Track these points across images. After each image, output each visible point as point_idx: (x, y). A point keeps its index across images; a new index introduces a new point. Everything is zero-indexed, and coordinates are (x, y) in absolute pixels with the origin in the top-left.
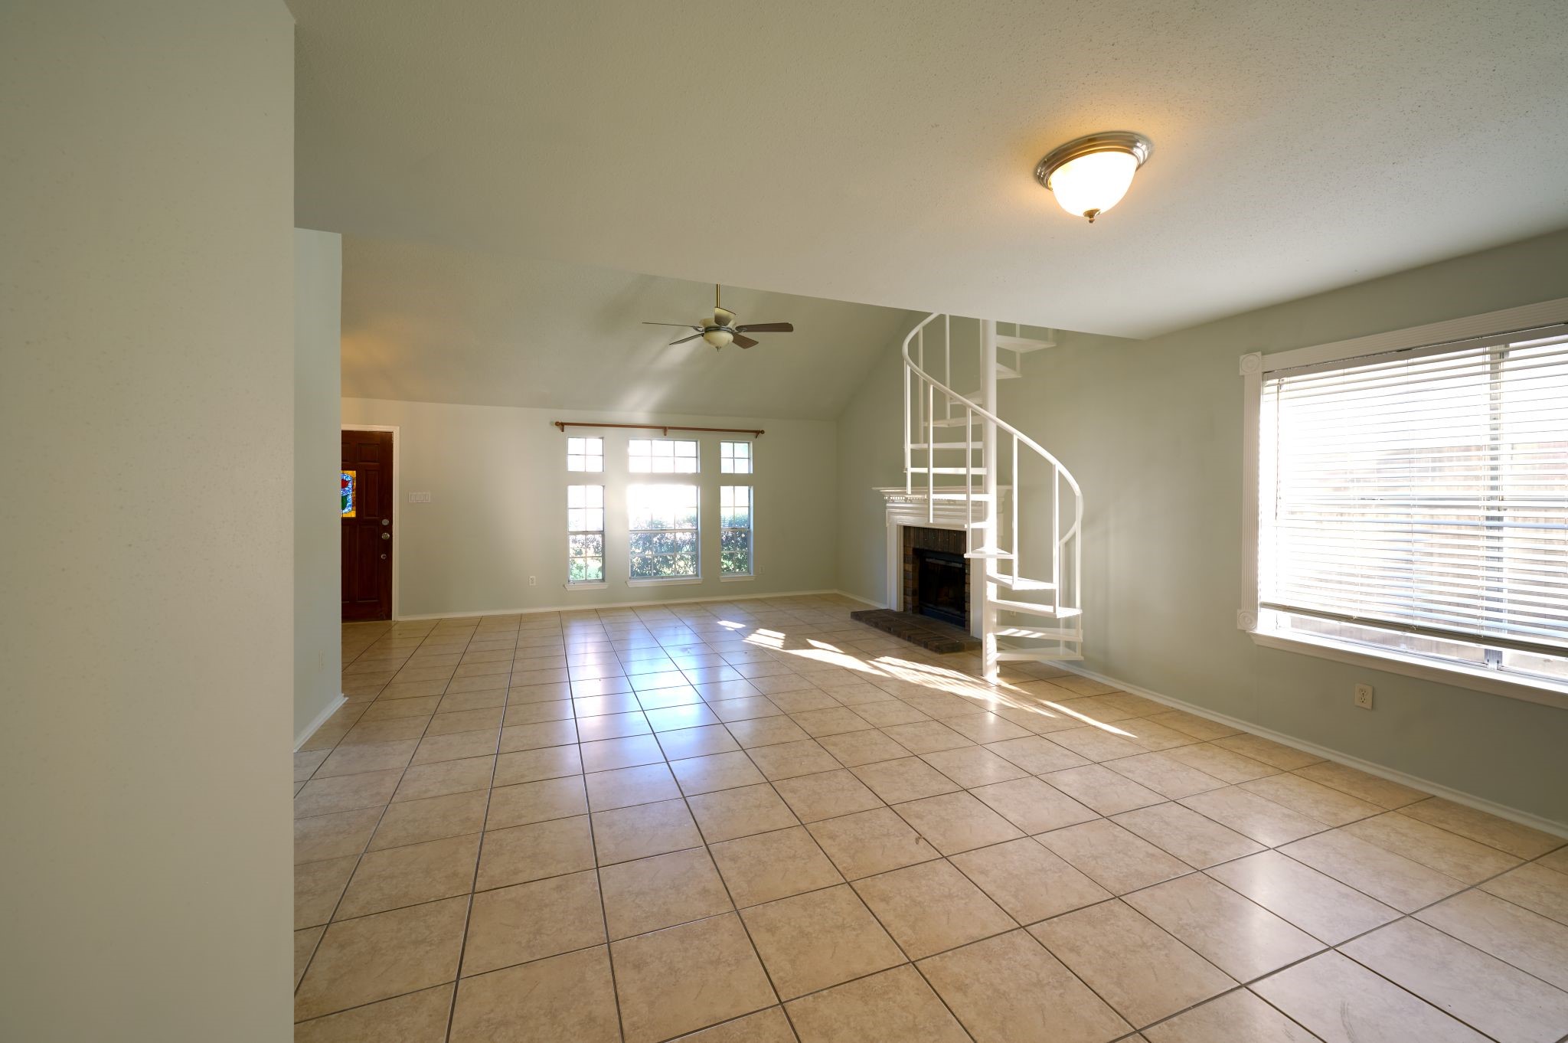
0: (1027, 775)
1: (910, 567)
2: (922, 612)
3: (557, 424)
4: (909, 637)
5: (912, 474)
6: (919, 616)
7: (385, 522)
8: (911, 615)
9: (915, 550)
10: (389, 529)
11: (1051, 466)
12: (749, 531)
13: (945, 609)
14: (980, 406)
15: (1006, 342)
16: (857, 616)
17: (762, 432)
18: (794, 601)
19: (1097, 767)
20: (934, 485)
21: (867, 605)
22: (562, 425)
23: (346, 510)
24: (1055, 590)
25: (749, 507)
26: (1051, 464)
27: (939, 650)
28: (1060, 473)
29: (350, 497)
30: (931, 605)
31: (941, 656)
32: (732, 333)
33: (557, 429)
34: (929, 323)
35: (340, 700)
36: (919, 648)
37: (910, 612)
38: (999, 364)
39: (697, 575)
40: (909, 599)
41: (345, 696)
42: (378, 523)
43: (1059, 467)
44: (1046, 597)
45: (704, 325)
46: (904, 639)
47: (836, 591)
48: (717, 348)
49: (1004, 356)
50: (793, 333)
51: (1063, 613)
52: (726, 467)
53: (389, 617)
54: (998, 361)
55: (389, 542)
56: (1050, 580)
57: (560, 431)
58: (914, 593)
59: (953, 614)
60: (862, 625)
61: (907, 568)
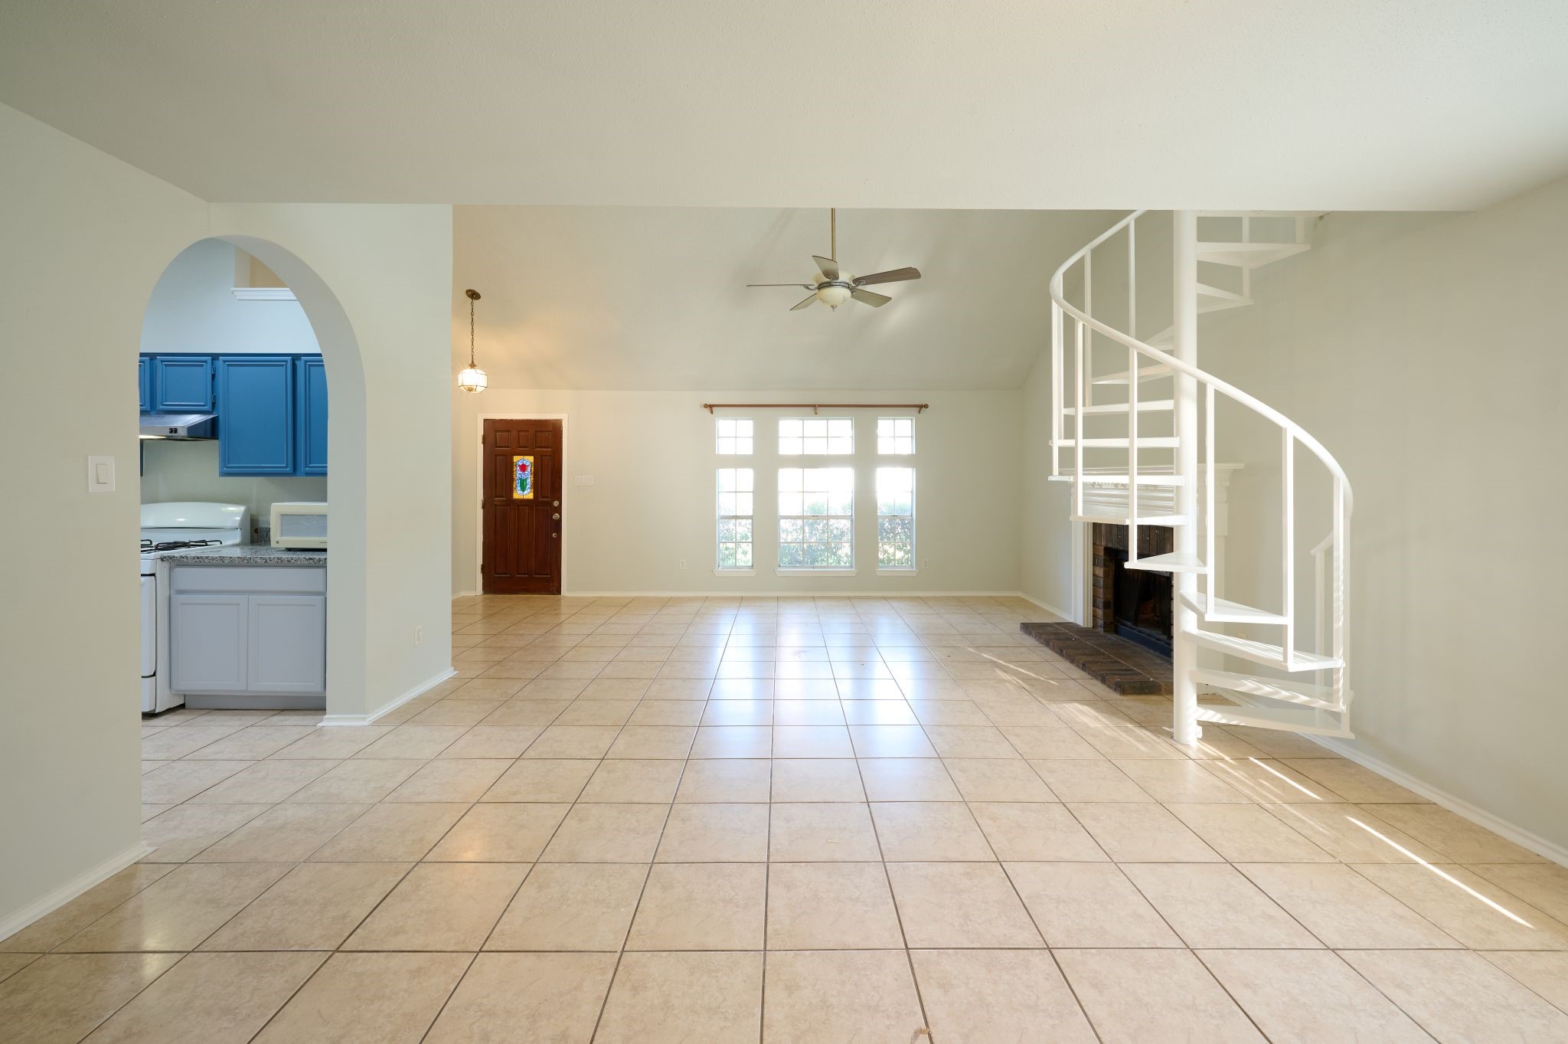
0: (1176, 943)
1: (1100, 572)
2: (1116, 631)
3: (706, 406)
4: (1084, 665)
5: (1060, 449)
6: (1113, 637)
7: (556, 504)
8: (1102, 633)
9: (1107, 550)
10: (559, 510)
11: (1278, 431)
12: (912, 520)
13: (1148, 631)
14: (1171, 353)
15: (1216, 252)
16: (1027, 628)
17: (926, 406)
18: (961, 601)
19: (1328, 958)
20: (1139, 464)
21: (1052, 615)
22: (711, 407)
23: (526, 492)
24: (1286, 626)
25: (912, 492)
26: (1281, 428)
27: (1122, 689)
28: (1297, 442)
29: (529, 481)
30: (1129, 623)
31: (1122, 697)
32: (848, 286)
33: (707, 411)
34: (1101, 244)
35: (448, 673)
36: (1095, 681)
37: (1101, 630)
38: (1199, 284)
39: (852, 567)
40: (1100, 612)
41: (455, 670)
42: (550, 504)
43: (1293, 431)
44: (1274, 635)
45: (817, 281)
46: (1078, 666)
47: (1019, 594)
48: (832, 307)
49: (1207, 272)
50: (921, 279)
51: (1297, 663)
52: (884, 447)
53: (559, 592)
54: (1200, 280)
55: (559, 522)
56: (1279, 611)
57: (710, 413)
58: (1106, 605)
59: (1158, 640)
60: (1030, 641)
61: (1097, 573)
